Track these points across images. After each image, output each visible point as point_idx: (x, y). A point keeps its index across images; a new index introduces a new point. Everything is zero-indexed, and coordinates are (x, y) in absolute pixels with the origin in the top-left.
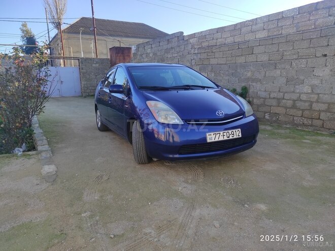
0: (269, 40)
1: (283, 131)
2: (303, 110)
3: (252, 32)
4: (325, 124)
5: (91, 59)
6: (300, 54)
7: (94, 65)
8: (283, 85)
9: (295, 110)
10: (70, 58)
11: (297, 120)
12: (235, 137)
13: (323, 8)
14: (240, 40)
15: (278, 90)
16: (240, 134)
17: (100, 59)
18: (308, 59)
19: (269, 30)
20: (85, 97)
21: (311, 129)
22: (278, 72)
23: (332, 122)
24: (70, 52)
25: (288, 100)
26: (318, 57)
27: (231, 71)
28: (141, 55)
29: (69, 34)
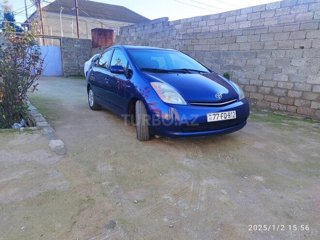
0: (252, 30)
1: (262, 115)
2: (279, 97)
3: (236, 22)
4: (298, 110)
5: (72, 39)
6: (280, 45)
7: (76, 45)
8: (262, 73)
9: (272, 97)
10: (50, 37)
11: (274, 106)
12: (231, 118)
13: (303, 4)
14: (224, 29)
15: (257, 78)
16: (235, 116)
17: (82, 40)
18: (287, 50)
19: (252, 21)
20: (67, 77)
21: (285, 114)
22: (259, 61)
23: (305, 108)
24: (49, 31)
25: (266, 87)
26: (296, 49)
27: (214, 58)
28: (125, 38)
29: (49, 13)
